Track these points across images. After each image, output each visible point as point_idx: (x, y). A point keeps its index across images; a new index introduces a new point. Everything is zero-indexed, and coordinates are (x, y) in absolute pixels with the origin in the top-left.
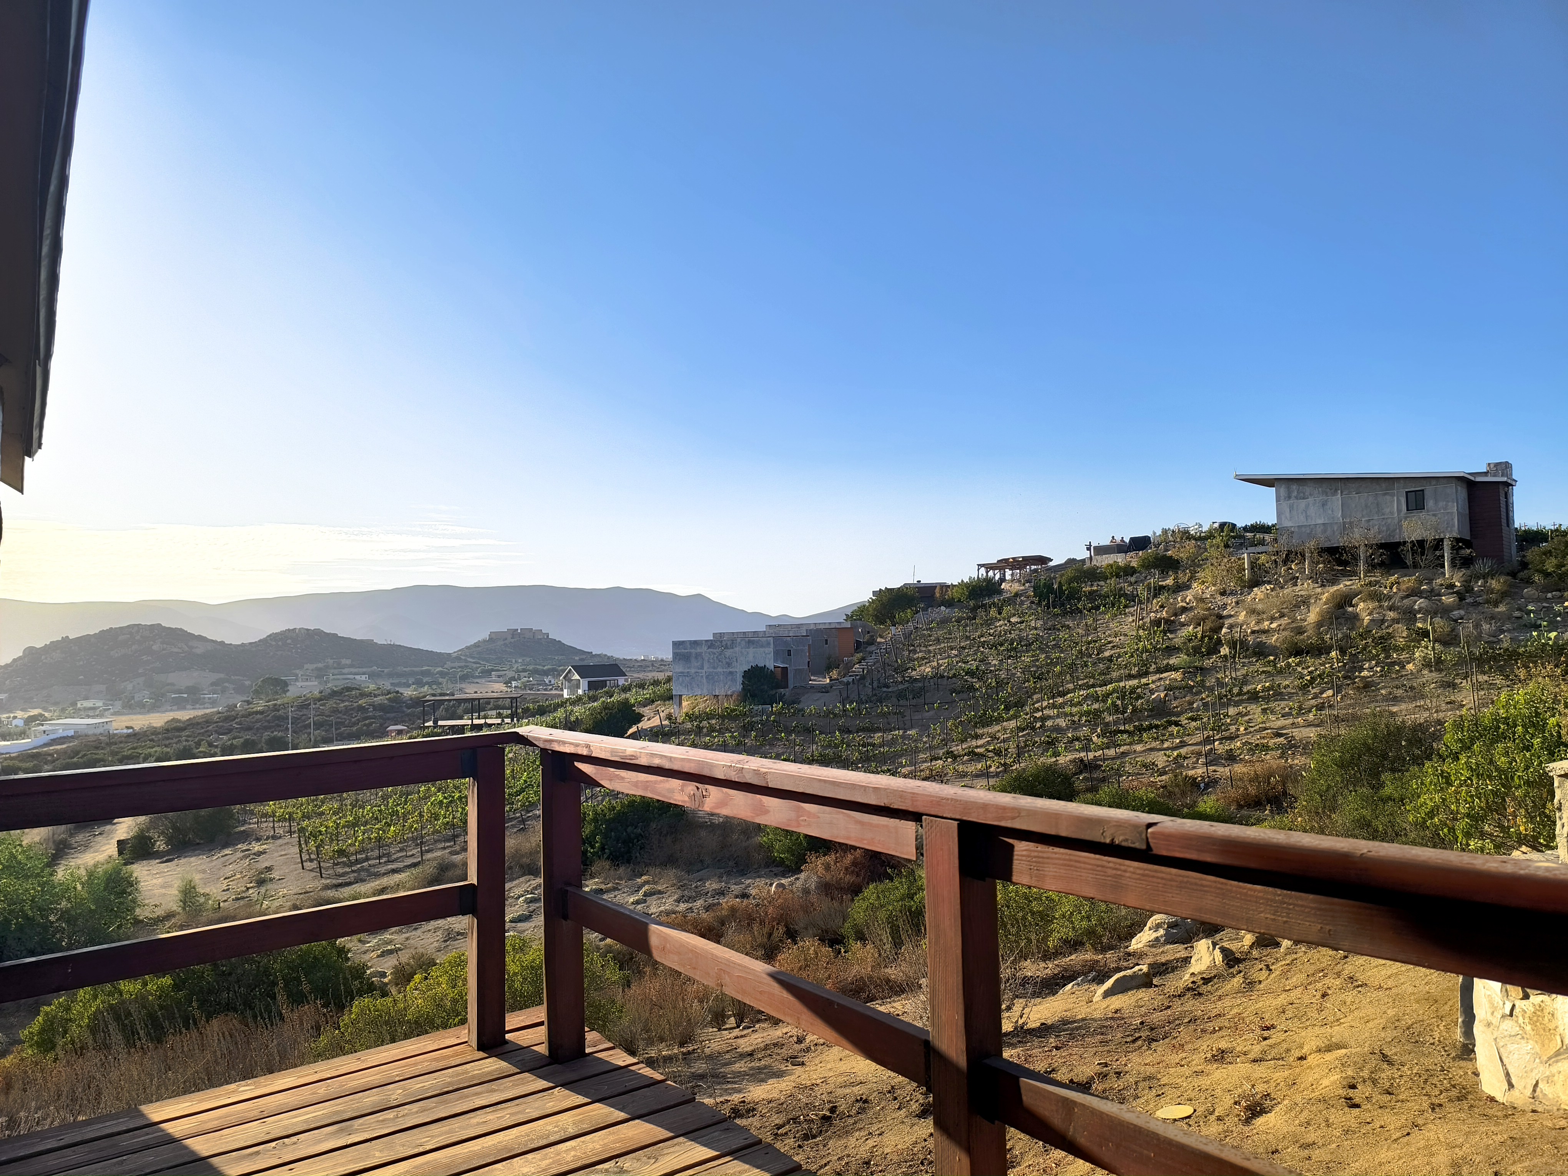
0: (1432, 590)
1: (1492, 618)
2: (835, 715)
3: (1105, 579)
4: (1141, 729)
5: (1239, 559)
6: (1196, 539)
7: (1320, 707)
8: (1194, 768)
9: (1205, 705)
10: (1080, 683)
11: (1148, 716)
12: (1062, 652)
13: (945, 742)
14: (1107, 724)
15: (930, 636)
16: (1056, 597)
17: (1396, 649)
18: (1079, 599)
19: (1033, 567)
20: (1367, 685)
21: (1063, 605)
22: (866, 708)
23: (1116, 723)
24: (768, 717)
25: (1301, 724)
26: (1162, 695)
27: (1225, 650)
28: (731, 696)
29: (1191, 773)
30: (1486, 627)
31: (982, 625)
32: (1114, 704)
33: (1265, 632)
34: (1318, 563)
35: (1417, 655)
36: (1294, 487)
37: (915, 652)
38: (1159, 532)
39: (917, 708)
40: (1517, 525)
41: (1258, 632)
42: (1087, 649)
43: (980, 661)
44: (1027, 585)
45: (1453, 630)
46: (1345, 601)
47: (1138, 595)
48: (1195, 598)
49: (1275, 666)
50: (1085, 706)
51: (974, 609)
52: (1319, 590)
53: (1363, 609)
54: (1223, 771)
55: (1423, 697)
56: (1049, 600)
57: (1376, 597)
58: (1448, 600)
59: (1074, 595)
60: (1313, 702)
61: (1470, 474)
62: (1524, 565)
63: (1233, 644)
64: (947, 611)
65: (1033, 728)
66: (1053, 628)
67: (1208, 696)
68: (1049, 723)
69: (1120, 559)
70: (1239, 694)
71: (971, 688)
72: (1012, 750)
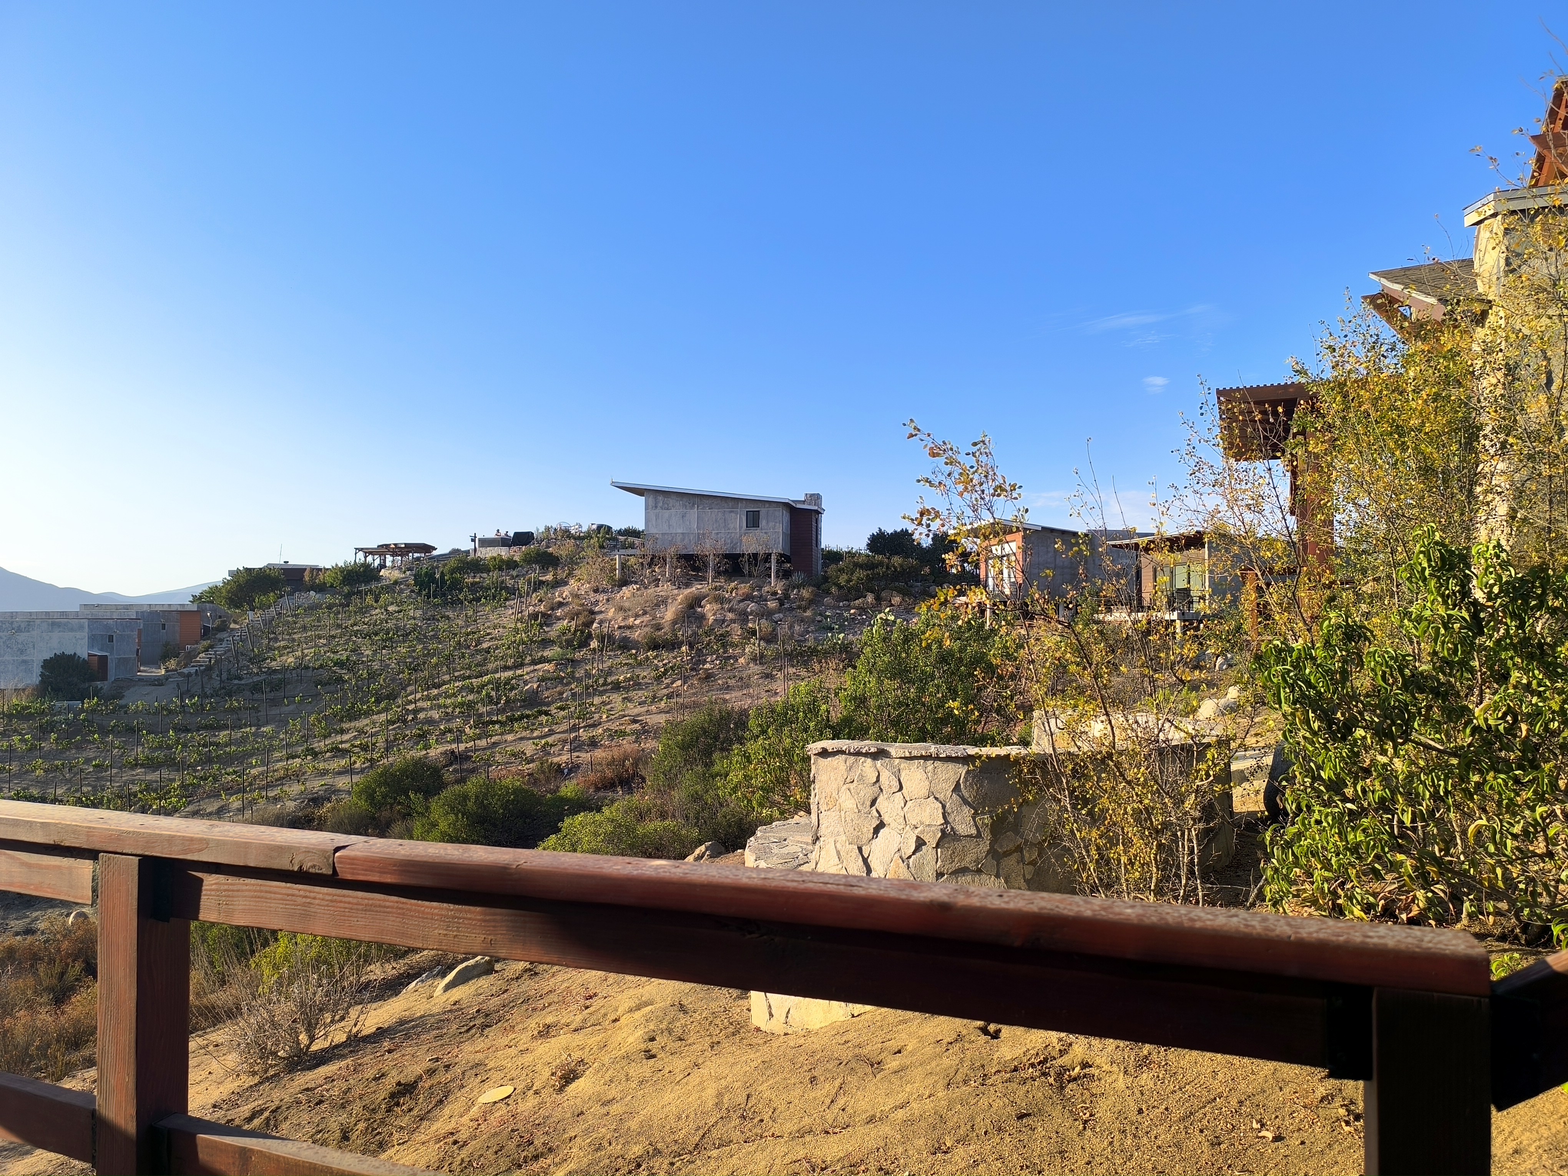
0: (761, 596)
1: (802, 621)
2: (170, 712)
3: (488, 571)
4: (512, 719)
5: (612, 560)
6: (575, 539)
7: (669, 696)
8: (560, 755)
9: (574, 695)
10: (456, 674)
11: (520, 707)
12: (440, 643)
13: (305, 738)
14: (481, 715)
15: (295, 623)
16: (437, 587)
17: (734, 645)
18: (461, 590)
19: (416, 555)
20: (709, 677)
21: (444, 595)
22: (211, 703)
23: (489, 714)
24: (77, 714)
25: (654, 711)
26: (535, 686)
27: (594, 644)
28: (24, 690)
29: (556, 760)
30: (797, 628)
31: (355, 612)
32: (488, 695)
33: (630, 627)
34: (676, 568)
35: (747, 650)
36: (660, 498)
37: (276, 640)
38: (542, 529)
39: (275, 703)
40: (823, 546)
41: (624, 627)
42: (465, 641)
43: (351, 651)
44: (408, 573)
45: (774, 630)
46: (695, 602)
47: (518, 589)
48: (571, 594)
49: (636, 659)
50: (459, 697)
51: (348, 596)
52: (676, 592)
53: (709, 610)
54: (585, 756)
55: (748, 686)
56: (430, 590)
57: (720, 600)
58: (772, 604)
59: (456, 585)
60: (665, 691)
61: (793, 501)
62: (826, 579)
63: (601, 638)
64: (317, 596)
65: (405, 722)
66: (433, 618)
67: (577, 686)
68: (421, 716)
69: (504, 552)
70: (604, 684)
71: (340, 680)
72: (381, 744)
